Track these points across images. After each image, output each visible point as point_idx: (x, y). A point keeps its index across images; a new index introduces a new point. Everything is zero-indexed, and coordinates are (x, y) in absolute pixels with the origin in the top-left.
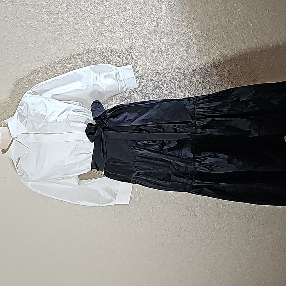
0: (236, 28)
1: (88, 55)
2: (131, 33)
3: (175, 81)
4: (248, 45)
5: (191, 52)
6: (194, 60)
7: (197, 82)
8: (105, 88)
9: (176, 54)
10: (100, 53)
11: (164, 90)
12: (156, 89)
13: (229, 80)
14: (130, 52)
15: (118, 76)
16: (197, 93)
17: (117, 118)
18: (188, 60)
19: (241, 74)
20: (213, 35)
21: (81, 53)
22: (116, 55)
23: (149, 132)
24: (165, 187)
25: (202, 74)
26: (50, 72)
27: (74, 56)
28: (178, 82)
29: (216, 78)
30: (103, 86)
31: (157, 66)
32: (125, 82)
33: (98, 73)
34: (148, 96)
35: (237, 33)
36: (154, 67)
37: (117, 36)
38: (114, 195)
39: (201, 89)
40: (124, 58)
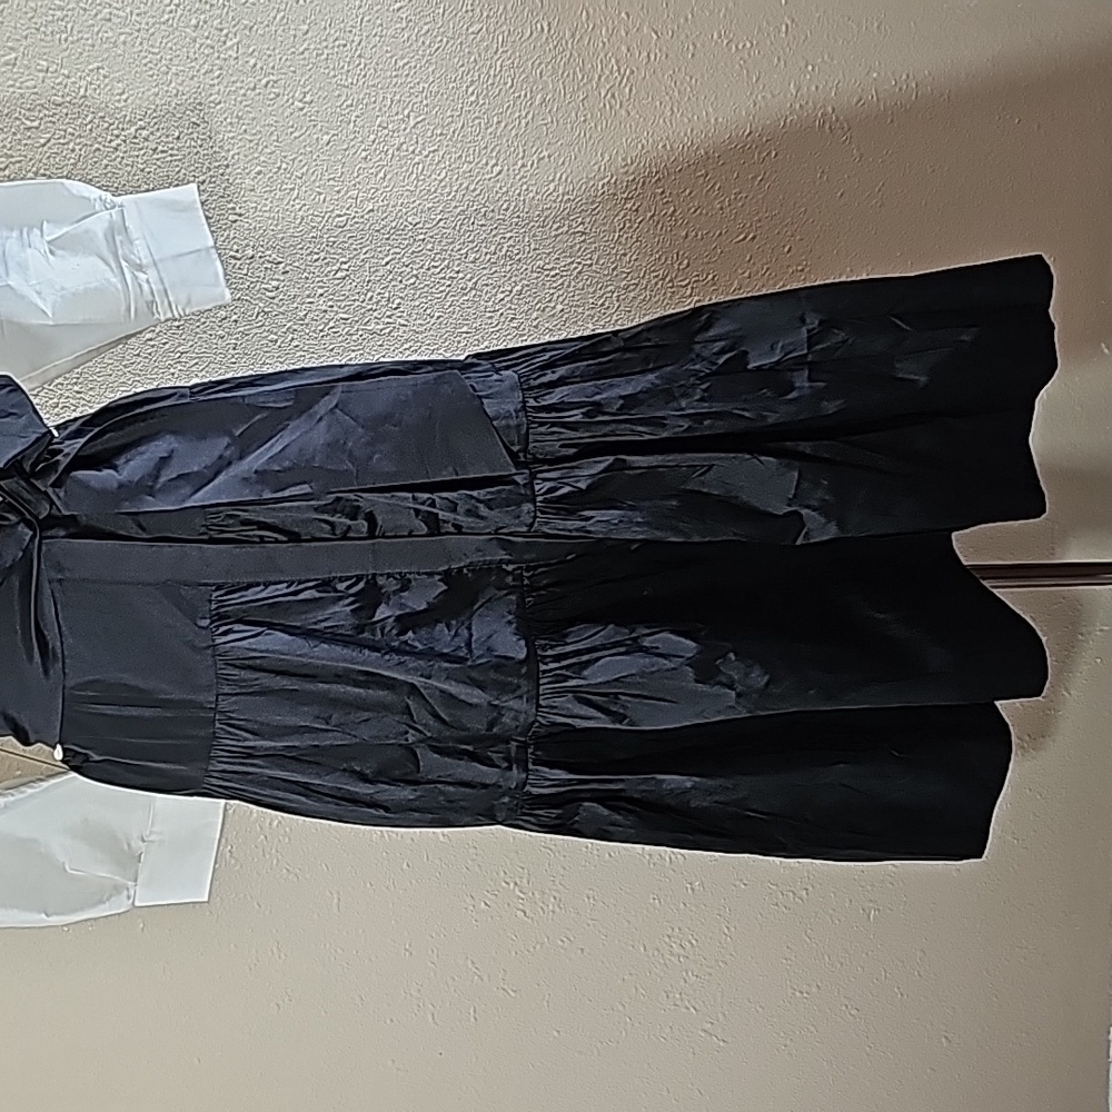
0: (711, 13)
2: (194, 22)
3: (428, 269)
4: (769, 96)
5: (503, 124)
6: (517, 167)
7: (535, 275)
8: (53, 307)
9: (429, 134)
10: (36, 124)
11: (375, 314)
12: (335, 309)
13: (686, 262)
14: (194, 120)
15: (121, 242)
16: (536, 327)
17: (115, 468)
18: (487, 164)
19: (741, 237)
20: (604, 44)
22: (117, 136)
23: (294, 537)
24: (387, 809)
25: (556, 236)
28: (442, 275)
29: (625, 255)
30: (39, 293)
31: (338, 192)
32: (163, 275)
33: (12, 230)
34: (295, 343)
35: (715, 36)
36: (322, 197)
37: (122, 38)
38: (129, 860)
39: (554, 308)
40: (163, 152)
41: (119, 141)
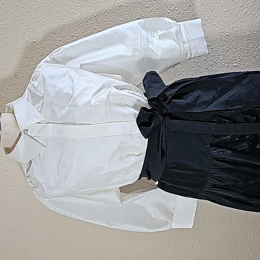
1: (130, 8)
3: (251, 48)
8: (161, 54)
9: (254, 9)
10: (148, 6)
11: (236, 61)
12: (225, 59)
14: (190, 5)
15: (179, 35)
17: (184, 99)
21: (120, 6)
22: (169, 9)
26: (76, 33)
27: (111, 10)
28: (255, 50)
30: (157, 50)
31: (228, 25)
32: (190, 45)
33: (149, 32)
34: (213, 69)
36: (223, 27)
38: (170, 215)
40: (181, 14)
41: (169, 11)
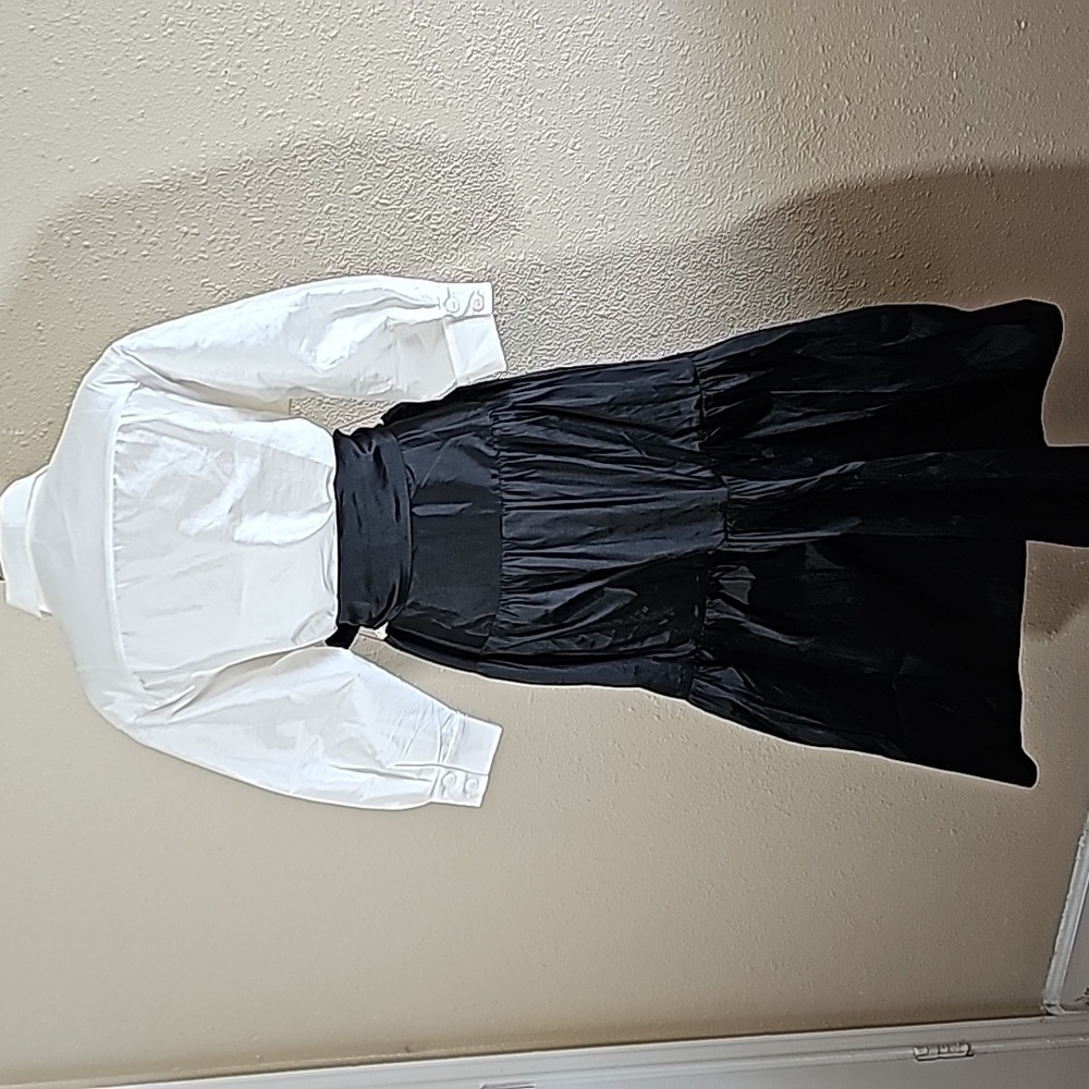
0: (895, 84)
1: (337, 167)
2: (502, 90)
3: (649, 272)
4: (931, 149)
5: (719, 168)
6: (726, 199)
7: (728, 279)
9: (663, 174)
10: (383, 162)
11: (606, 303)
12: (578, 299)
13: (845, 272)
14: (494, 161)
16: (723, 316)
18: (703, 197)
19: (892, 255)
20: (806, 107)
21: (310, 161)
22: (439, 172)
25: (748, 251)
26: (194, 227)
27: (286, 171)
28: (659, 277)
29: (799, 266)
31: (591, 215)
35: (895, 103)
36: (578, 219)
37: (450, 101)
39: (739, 303)
40: (469, 184)
41: (439, 176)
